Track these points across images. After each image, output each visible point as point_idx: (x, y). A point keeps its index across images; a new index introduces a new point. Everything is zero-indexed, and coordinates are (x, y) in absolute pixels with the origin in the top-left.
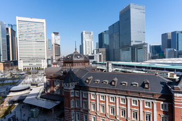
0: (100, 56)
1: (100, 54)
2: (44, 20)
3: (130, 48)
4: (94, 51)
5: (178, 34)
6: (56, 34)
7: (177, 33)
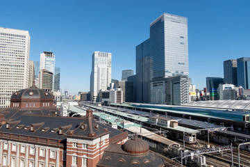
0: (119, 92)
1: (119, 89)
2: (27, 32)
3: (164, 82)
4: (111, 84)
5: (246, 62)
6: (48, 54)
7: (245, 60)
